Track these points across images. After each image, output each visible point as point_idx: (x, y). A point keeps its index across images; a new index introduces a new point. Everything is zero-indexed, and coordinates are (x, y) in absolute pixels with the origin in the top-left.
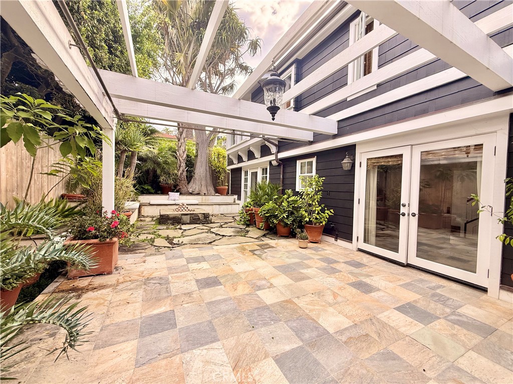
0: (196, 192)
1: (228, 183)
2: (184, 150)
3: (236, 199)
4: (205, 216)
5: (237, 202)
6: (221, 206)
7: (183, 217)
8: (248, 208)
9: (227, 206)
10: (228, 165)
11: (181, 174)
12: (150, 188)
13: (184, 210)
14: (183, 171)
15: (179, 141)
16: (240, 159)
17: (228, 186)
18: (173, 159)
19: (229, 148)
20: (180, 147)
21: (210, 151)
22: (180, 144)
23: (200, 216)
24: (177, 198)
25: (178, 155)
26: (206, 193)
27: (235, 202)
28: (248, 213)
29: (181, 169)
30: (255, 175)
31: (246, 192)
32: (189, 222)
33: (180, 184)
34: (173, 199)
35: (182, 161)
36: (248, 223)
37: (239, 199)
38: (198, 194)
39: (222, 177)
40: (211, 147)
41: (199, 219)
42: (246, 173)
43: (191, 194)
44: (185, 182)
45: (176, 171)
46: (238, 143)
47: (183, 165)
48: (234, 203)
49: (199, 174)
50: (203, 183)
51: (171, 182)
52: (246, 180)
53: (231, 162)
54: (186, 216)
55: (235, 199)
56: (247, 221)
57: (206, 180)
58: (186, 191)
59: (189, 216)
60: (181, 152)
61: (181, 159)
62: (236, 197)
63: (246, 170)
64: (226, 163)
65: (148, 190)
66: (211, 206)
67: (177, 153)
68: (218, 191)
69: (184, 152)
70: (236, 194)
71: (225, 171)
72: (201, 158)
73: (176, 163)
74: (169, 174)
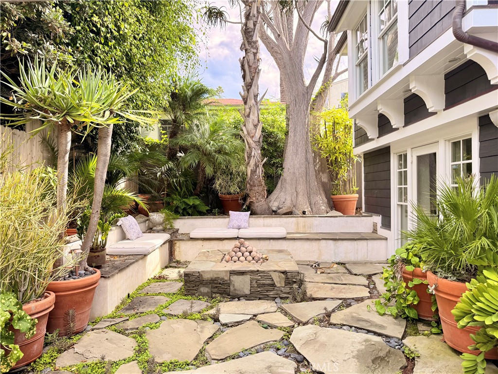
0: (284, 210)
1: (359, 185)
2: (257, 122)
3: (379, 224)
4: (287, 278)
5: (382, 232)
6: (340, 242)
7: (234, 278)
8: (410, 268)
9: (356, 242)
10: (357, 145)
11: (253, 172)
12: (197, 202)
13: (242, 258)
14: (257, 166)
15: (245, 103)
16: (384, 125)
17: (359, 192)
18: (237, 142)
19: (355, 100)
20: (248, 116)
21: (315, 118)
22: (248, 110)
23: (276, 278)
24: (243, 224)
25: (245, 132)
26: (307, 210)
27: (375, 231)
28: (410, 285)
29: (252, 162)
30: (429, 162)
31: (404, 210)
32: (247, 292)
33: (251, 194)
34: (235, 226)
35: (253, 145)
36: (412, 314)
37: (387, 224)
38: (289, 213)
39: (343, 174)
40: (318, 110)
41: (273, 285)
42: (403, 158)
43: (274, 213)
44: (261, 188)
45: (243, 168)
46: (376, 81)
47: (257, 153)
48: (373, 236)
49: (291, 171)
50: (301, 188)
51: (234, 189)
52: (403, 177)
53: (362, 138)
54: (241, 277)
55: (375, 225)
56: (409, 306)
57: (308, 182)
58: (265, 206)
59: (247, 278)
60: (250, 126)
61: (250, 141)
62: (378, 219)
63: (401, 150)
64: (351, 140)
65: (194, 207)
66: (315, 244)
67: (244, 128)
68: (336, 205)
69: (256, 126)
70: (377, 212)
71: (351, 159)
72: (295, 136)
73: (243, 150)
74: (231, 174)
